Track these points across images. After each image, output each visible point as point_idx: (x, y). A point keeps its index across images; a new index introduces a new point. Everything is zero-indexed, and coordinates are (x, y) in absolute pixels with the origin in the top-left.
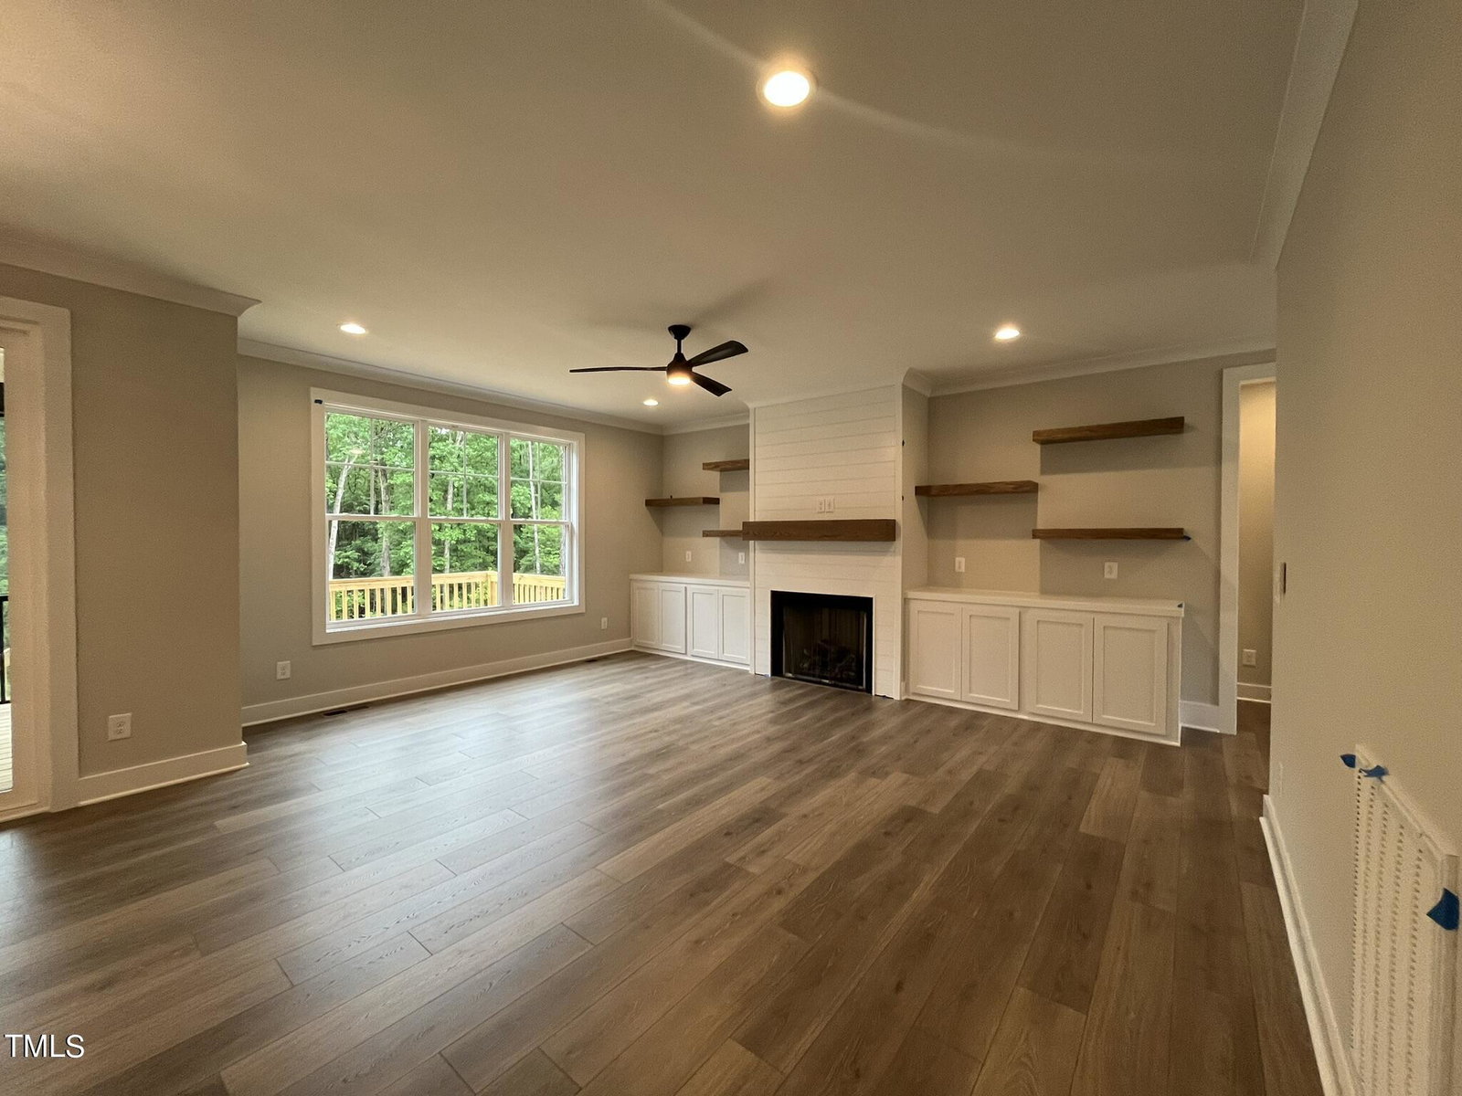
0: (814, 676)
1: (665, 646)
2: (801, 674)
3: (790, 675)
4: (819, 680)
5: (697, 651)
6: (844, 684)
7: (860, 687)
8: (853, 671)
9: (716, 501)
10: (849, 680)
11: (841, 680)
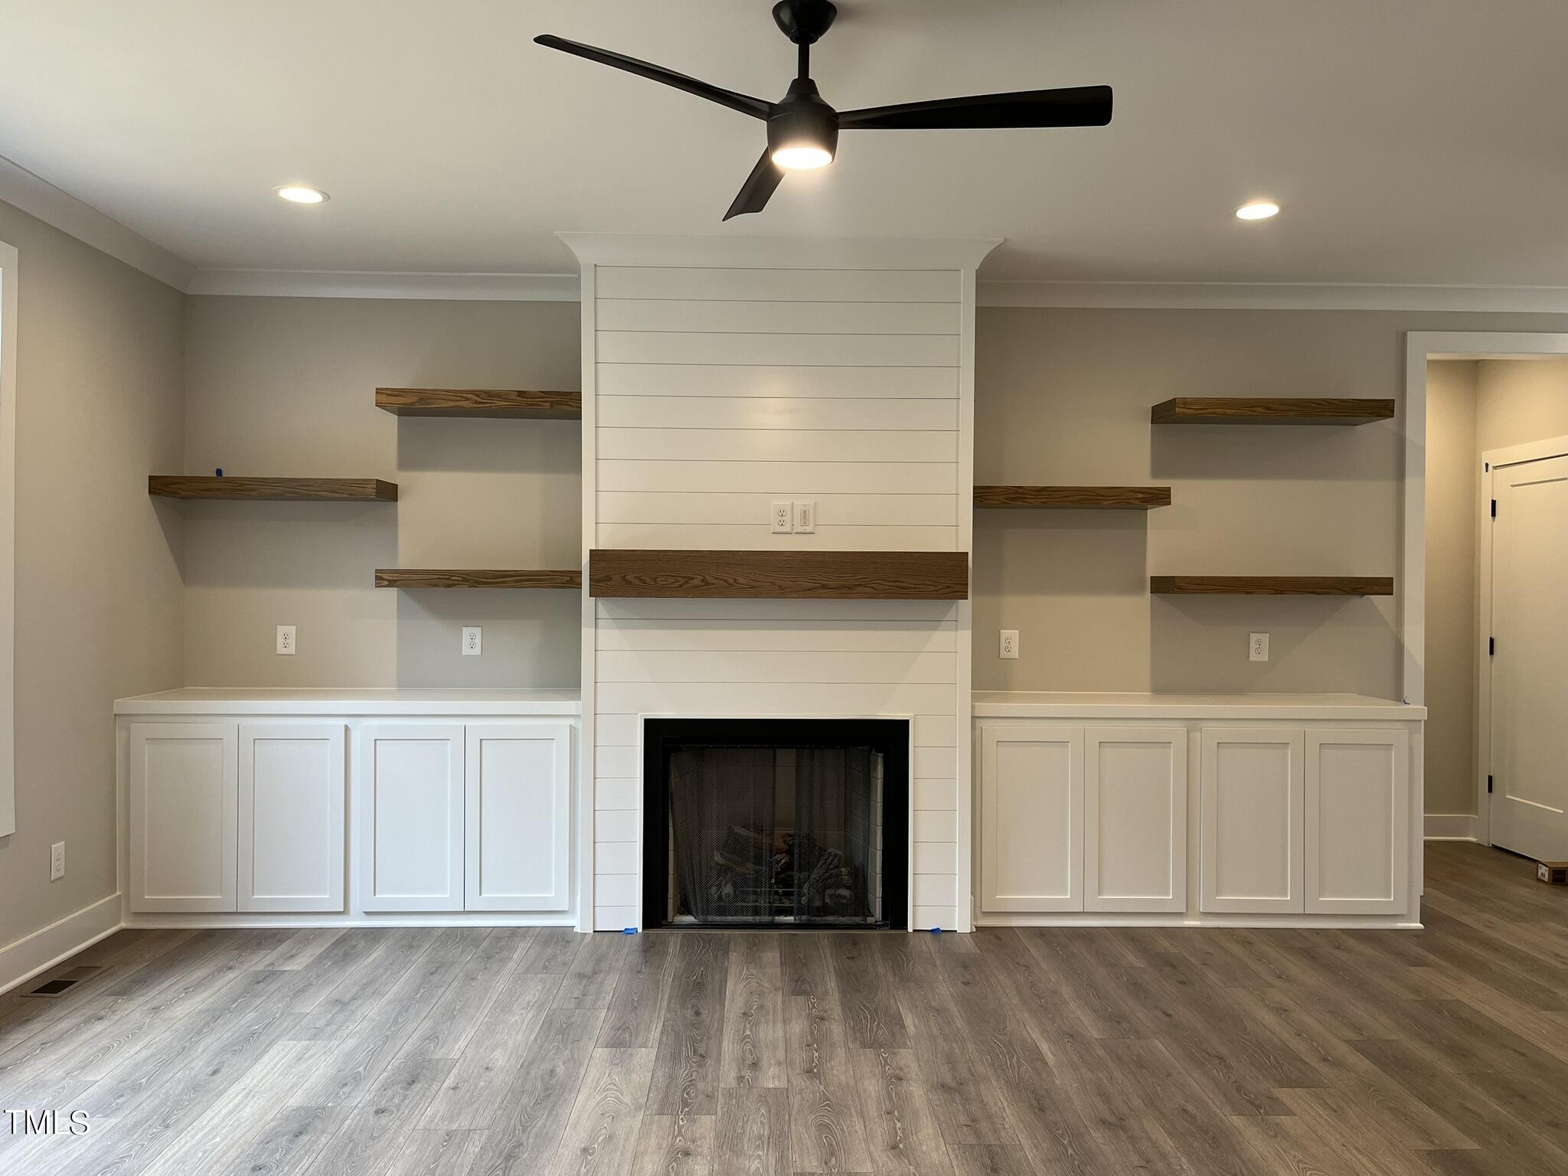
0: (756, 911)
1: (263, 897)
2: (722, 911)
3: (689, 919)
4: (766, 919)
5: (387, 898)
6: (830, 919)
7: (870, 920)
8: (847, 887)
9: (388, 492)
10: (840, 909)
11: (825, 910)
